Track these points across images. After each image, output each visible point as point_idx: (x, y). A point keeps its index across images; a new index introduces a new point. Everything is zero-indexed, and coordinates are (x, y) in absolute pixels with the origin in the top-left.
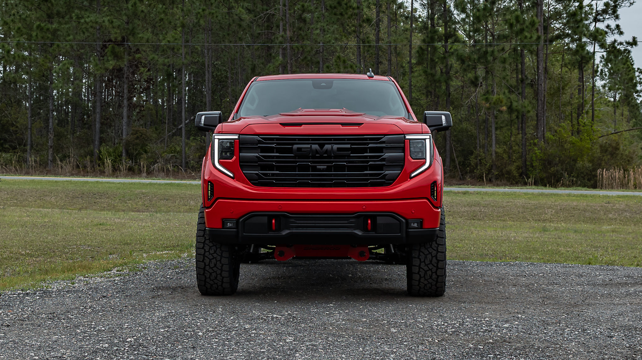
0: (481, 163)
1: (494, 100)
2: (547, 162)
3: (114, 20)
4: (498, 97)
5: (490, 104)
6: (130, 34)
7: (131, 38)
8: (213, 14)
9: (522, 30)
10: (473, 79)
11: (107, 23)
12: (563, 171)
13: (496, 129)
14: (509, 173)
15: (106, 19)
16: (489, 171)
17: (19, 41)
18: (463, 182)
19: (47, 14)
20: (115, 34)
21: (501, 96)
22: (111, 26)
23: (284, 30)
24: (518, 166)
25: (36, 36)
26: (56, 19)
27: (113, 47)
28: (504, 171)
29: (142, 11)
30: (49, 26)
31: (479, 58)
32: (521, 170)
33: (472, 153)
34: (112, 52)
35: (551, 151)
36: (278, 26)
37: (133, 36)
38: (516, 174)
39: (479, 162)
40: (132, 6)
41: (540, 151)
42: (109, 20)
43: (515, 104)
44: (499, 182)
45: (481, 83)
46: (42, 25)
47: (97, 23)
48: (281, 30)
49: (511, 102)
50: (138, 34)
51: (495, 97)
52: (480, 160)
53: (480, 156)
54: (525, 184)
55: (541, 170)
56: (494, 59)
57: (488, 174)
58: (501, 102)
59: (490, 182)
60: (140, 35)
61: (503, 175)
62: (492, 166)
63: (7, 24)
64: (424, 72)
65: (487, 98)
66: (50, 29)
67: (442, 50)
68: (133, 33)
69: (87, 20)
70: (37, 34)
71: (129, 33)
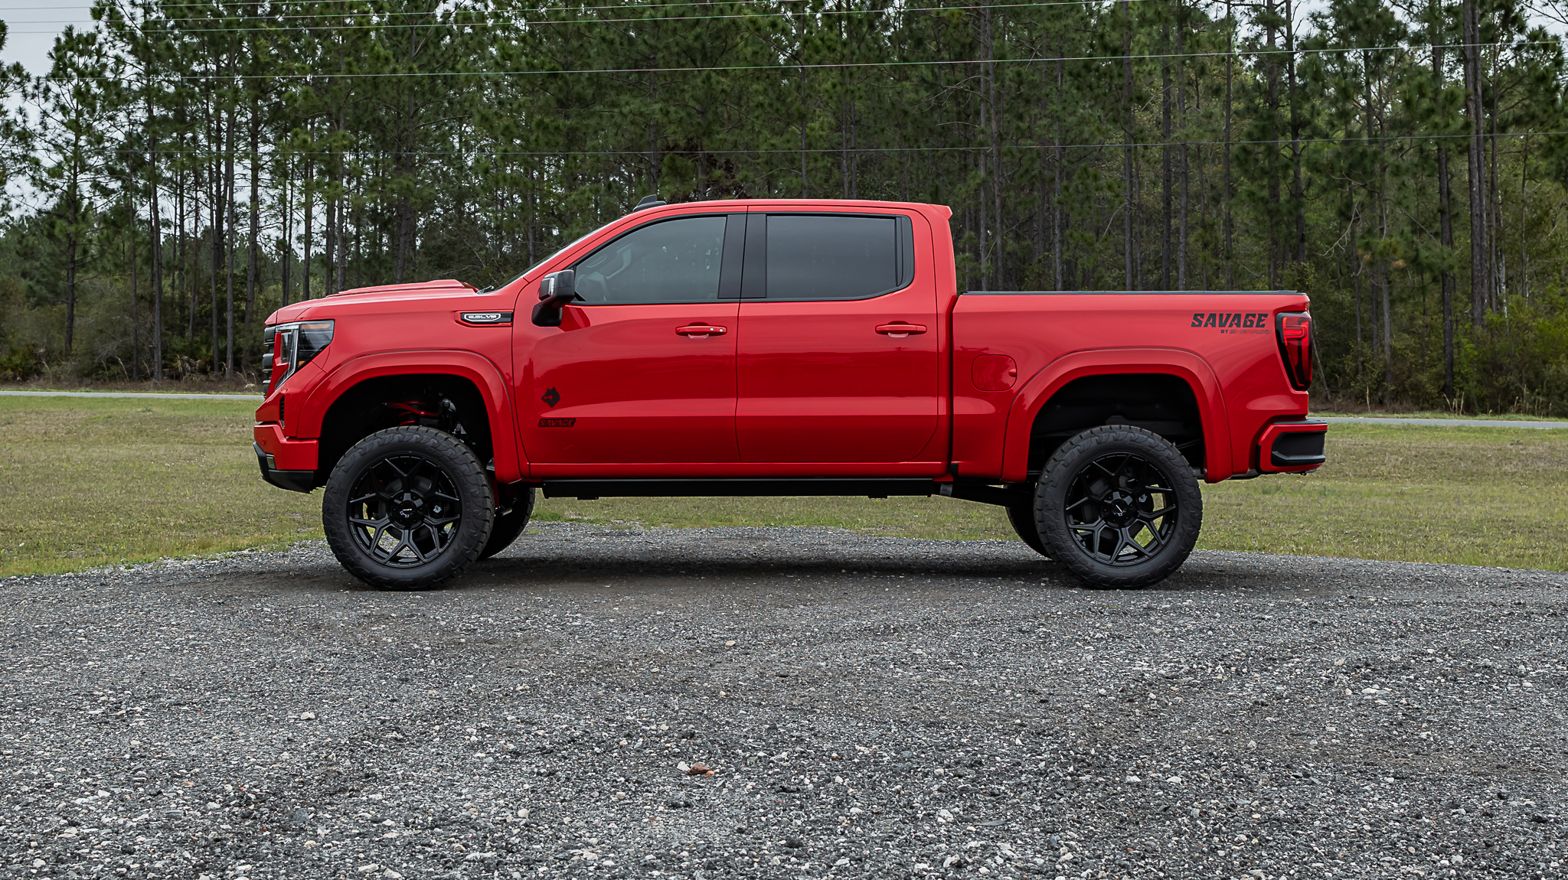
0: (1364, 368)
1: (1381, 247)
2: (1491, 367)
3: (672, 109)
4: (1388, 241)
5: (1373, 254)
6: (704, 134)
7: (706, 141)
8: (853, 92)
9: (1430, 112)
10: (1343, 209)
11: (658, 116)
12: (1521, 383)
13: (1392, 303)
14: (1417, 387)
15: (657, 107)
16: (1379, 383)
17: (505, 151)
18: (1328, 405)
19: (559, 101)
20: (675, 135)
21: (1396, 239)
22: (665, 120)
23: (989, 120)
24: (1437, 374)
25: (536, 140)
26: (574, 110)
27: (673, 159)
28: (1407, 384)
29: (723, 91)
30: (561, 122)
31: (1351, 166)
32: (1442, 383)
33: (1348, 350)
34: (670, 168)
35: (1501, 344)
36: (978, 113)
37: (709, 136)
38: (1431, 389)
39: (1360, 367)
40: (704, 82)
41: (1473, 345)
42: (661, 110)
43: (1424, 253)
44: (1396, 406)
45: (1357, 215)
46: (547, 120)
47: (641, 114)
48: (983, 119)
49: (1417, 250)
50: (718, 133)
51: (1381, 242)
52: (1363, 363)
53: (1362, 355)
54: (1447, 409)
55: (1478, 381)
56: (1384, 169)
57: (1377, 390)
58: (1395, 251)
59: (1380, 404)
60: (721, 136)
61: (1405, 390)
62: (1384, 375)
63: (487, 120)
64: (1249, 196)
65: (1367, 244)
66: (561, 127)
67: (1287, 152)
68: (708, 133)
69: (626, 110)
70: (538, 137)
71: (701, 131)
